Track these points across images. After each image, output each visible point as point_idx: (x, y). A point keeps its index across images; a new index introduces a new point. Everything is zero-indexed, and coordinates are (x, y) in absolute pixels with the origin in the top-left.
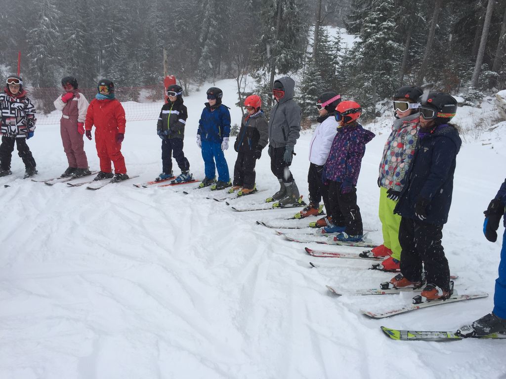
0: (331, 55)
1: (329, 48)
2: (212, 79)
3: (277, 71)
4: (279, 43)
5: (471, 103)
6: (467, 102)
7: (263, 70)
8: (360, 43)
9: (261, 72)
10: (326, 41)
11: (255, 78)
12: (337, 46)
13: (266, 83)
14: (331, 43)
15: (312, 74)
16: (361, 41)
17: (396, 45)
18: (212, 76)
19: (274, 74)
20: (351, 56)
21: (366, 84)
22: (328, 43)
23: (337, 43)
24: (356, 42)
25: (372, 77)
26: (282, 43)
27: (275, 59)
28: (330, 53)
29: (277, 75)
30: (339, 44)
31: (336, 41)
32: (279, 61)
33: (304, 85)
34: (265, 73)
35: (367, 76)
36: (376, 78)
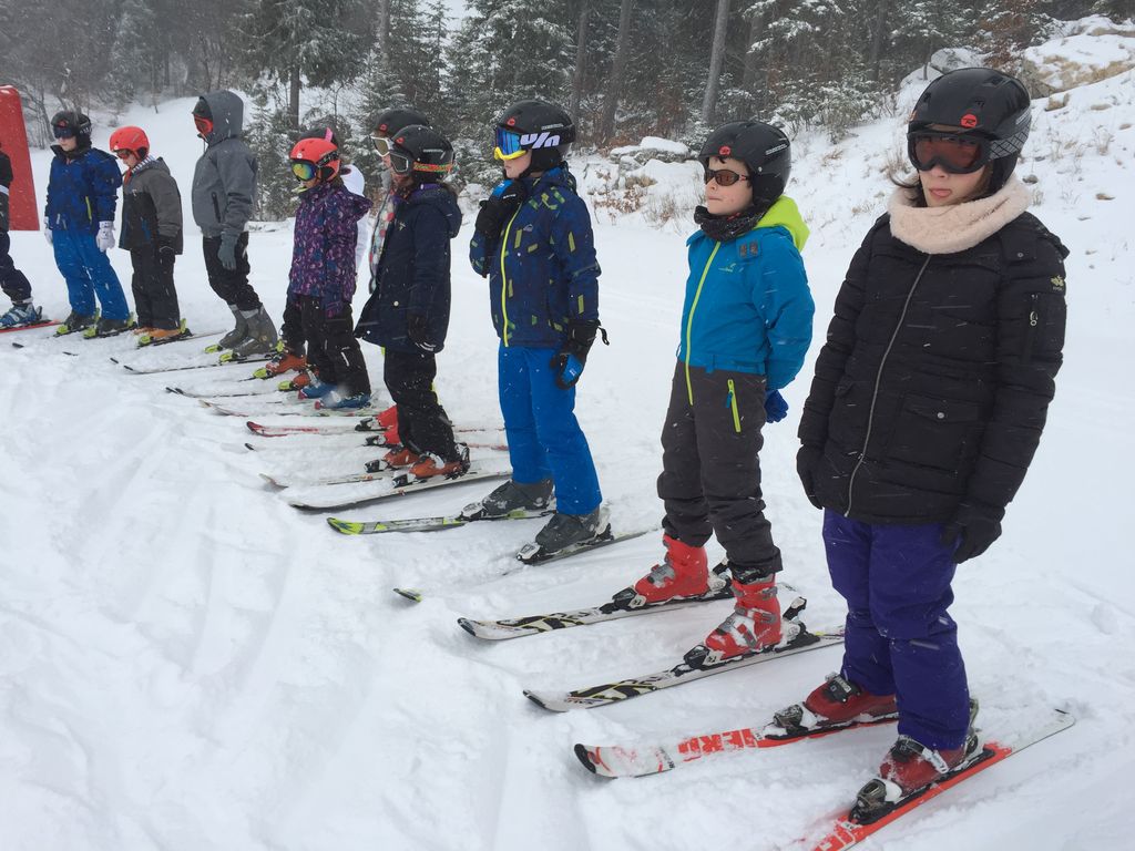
0: (426, 45)
1: (420, 30)
2: (149, 97)
3: (304, 79)
4: (302, 12)
7: (270, 77)
8: (478, 21)
9: (265, 82)
10: (413, 14)
11: (253, 95)
12: (436, 26)
13: (280, 108)
14: (425, 19)
15: (382, 87)
16: (481, 17)
17: (552, 28)
18: (148, 89)
19: (297, 86)
20: (462, 50)
21: (498, 113)
22: (417, 18)
23: (437, 19)
24: (471, 18)
25: (510, 97)
26: (309, 14)
27: (298, 50)
28: (424, 40)
29: (306, 90)
30: (442, 20)
31: (435, 13)
32: (306, 54)
33: (368, 114)
34: (275, 84)
35: (499, 96)
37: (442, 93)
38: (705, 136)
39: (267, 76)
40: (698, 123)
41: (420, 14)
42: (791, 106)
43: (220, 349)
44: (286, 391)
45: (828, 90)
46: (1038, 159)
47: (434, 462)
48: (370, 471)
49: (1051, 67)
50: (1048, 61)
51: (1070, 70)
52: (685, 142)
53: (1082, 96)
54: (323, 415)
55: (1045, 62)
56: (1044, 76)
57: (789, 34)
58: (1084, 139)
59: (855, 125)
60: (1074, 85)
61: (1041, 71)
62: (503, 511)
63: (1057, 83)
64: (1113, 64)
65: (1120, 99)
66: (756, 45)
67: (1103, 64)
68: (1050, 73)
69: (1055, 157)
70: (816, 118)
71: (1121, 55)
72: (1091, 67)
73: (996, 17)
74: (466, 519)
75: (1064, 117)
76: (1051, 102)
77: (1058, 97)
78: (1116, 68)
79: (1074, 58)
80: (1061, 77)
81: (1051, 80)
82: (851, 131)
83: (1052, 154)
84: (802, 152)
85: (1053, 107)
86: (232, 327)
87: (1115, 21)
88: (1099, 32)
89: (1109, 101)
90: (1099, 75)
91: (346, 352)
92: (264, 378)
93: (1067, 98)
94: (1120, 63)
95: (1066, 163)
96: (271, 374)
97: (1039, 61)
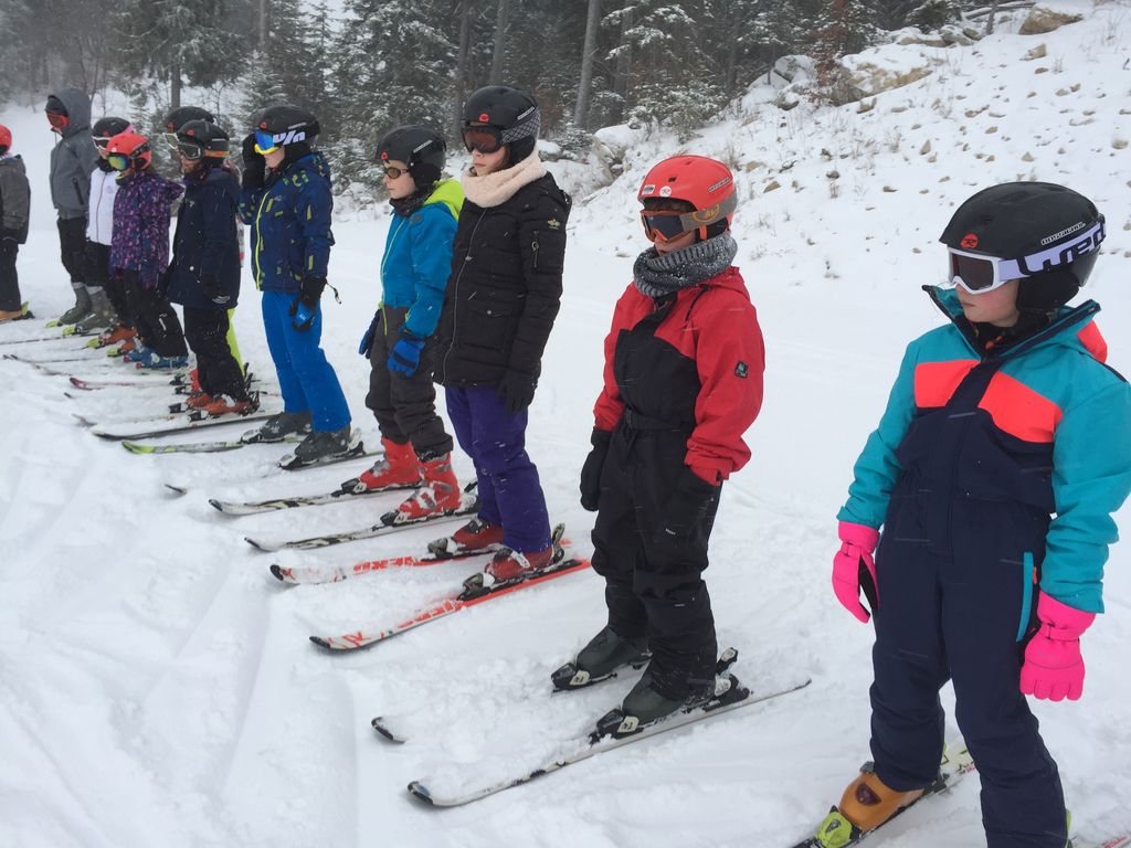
0: (309, 45)
1: (303, 29)
2: (26, 96)
3: (185, 79)
4: (182, 12)
5: (572, 154)
6: (566, 152)
7: (150, 76)
8: (356, 23)
9: (146, 82)
10: (295, 14)
11: (132, 95)
12: (319, 27)
13: (160, 108)
14: (307, 19)
15: (263, 87)
16: (359, 19)
17: (428, 31)
18: (25, 87)
19: (178, 85)
20: (340, 51)
21: (377, 113)
22: (301, 18)
23: (320, 19)
24: (348, 21)
25: (389, 98)
26: (188, 12)
27: (177, 51)
28: (308, 40)
29: (187, 89)
30: (326, 21)
31: (319, 13)
32: (186, 53)
33: (249, 114)
34: (154, 84)
35: (378, 97)
36: (398, 101)
37: (327, 93)
38: (577, 136)
39: (146, 75)
40: (569, 124)
41: (304, 14)
42: (643, 109)
43: (59, 325)
44: (115, 356)
45: (677, 94)
46: (843, 157)
47: (225, 401)
48: (172, 412)
49: (864, 73)
50: (861, 67)
51: (877, 76)
52: (557, 142)
53: (888, 99)
54: (143, 374)
55: (858, 69)
56: (858, 82)
57: (643, 42)
58: (880, 138)
59: (702, 126)
60: (882, 90)
61: (855, 77)
62: (275, 436)
63: (868, 88)
64: (913, 71)
65: (914, 104)
66: (614, 51)
67: (906, 71)
68: (863, 79)
69: (856, 155)
70: (668, 120)
71: (921, 63)
72: (896, 73)
73: (826, 26)
74: (246, 442)
75: (868, 119)
76: (862, 106)
77: (867, 101)
78: (917, 74)
79: (882, 65)
80: (872, 83)
81: (863, 86)
82: (697, 132)
83: (853, 153)
84: (653, 151)
85: (864, 109)
86: (72, 305)
87: (925, 31)
88: (907, 41)
89: (907, 104)
90: (902, 81)
91: (162, 318)
92: (97, 348)
93: (875, 101)
94: (919, 69)
95: (863, 160)
96: (103, 344)
97: (853, 68)
